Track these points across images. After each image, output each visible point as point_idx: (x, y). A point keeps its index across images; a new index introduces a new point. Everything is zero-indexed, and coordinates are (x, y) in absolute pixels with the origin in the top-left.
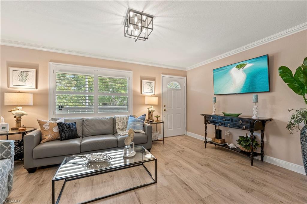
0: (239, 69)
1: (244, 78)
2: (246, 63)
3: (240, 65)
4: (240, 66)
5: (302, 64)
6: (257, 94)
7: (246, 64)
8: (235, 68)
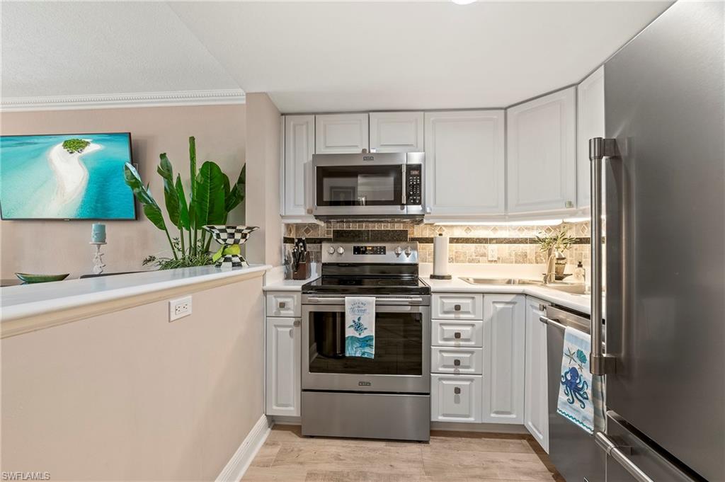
0: (71, 153)
1: (83, 179)
2: (87, 140)
3: (74, 141)
4: (74, 145)
5: (158, 167)
6: (103, 223)
7: (87, 143)
8: (59, 147)
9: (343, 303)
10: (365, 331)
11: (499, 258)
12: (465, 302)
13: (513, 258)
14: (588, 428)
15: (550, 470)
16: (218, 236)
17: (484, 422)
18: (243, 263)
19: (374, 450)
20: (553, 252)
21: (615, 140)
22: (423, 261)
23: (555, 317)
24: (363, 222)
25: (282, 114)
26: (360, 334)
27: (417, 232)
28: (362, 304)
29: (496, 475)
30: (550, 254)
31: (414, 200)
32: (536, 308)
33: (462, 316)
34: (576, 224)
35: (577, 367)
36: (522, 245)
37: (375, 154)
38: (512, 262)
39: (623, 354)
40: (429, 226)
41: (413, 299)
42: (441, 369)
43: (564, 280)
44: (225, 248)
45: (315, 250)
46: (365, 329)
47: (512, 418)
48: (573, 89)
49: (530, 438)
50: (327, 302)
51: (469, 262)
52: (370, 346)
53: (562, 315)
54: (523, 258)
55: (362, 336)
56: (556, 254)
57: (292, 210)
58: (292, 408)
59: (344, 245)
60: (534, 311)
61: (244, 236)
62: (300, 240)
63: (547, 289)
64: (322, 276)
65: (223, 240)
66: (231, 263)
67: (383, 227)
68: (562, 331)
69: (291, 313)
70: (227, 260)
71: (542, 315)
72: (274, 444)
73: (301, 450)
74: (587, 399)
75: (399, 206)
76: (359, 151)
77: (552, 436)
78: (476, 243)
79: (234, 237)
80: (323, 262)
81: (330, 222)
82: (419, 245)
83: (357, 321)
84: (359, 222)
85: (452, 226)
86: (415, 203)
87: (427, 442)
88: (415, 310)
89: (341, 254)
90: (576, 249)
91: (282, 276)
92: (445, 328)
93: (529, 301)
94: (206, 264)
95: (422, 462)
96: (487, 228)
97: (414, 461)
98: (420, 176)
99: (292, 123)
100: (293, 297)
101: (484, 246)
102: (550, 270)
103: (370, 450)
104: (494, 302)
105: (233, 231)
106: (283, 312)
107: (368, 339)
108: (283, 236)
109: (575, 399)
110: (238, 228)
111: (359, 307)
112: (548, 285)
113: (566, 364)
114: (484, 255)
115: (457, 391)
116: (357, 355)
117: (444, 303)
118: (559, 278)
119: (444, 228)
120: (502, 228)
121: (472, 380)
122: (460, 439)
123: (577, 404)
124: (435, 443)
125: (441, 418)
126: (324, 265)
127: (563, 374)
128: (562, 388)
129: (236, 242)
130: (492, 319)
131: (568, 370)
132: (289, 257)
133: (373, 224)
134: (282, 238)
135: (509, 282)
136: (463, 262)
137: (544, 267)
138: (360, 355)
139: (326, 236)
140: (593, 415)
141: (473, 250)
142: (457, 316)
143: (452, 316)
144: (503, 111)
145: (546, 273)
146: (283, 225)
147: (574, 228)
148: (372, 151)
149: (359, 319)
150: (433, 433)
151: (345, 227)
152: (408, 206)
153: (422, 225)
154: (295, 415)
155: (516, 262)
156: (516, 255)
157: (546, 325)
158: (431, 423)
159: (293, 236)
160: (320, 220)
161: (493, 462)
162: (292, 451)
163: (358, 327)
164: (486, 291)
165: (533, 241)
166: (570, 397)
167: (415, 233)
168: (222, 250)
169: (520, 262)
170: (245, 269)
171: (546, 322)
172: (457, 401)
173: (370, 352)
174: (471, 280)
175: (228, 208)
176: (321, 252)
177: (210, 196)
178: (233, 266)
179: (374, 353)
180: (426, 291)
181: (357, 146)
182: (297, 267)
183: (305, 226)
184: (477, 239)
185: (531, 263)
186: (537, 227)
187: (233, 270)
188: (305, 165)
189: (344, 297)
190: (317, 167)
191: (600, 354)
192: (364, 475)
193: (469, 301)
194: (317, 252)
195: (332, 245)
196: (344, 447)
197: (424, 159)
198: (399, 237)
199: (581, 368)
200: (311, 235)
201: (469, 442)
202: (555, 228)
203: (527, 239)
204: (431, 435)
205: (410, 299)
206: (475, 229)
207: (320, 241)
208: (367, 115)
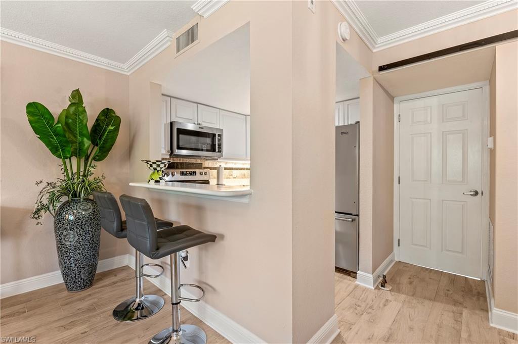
11: (237, 176)
22: (211, 179)
31: (219, 150)
36: (244, 171)
38: (241, 178)
51: (227, 179)
54: (244, 176)
78: (229, 170)
85: (221, 162)
96: (233, 163)
98: (221, 139)
101: (232, 172)
114: (232, 175)
119: (217, 163)
133: (186, 159)
165: (246, 169)
167: (206, 165)
181: (192, 119)
185: (246, 178)
188: (165, 124)
190: (177, 128)
198: (200, 166)
208: (196, 105)
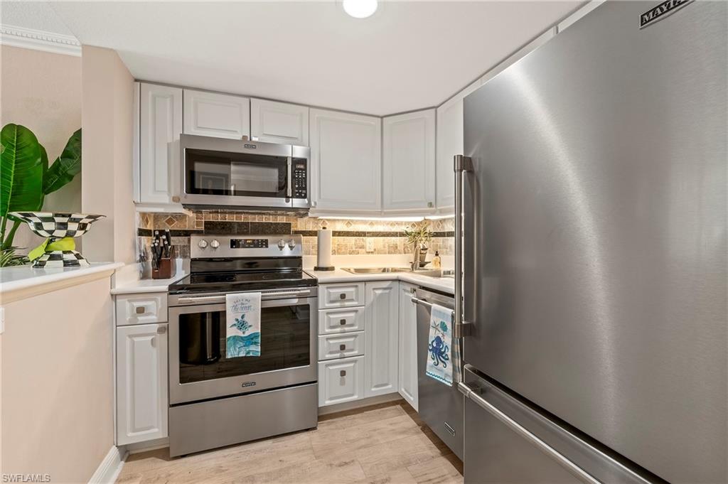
9: (223, 301)
10: (250, 329)
11: (375, 250)
12: (348, 291)
13: (387, 249)
14: (449, 382)
15: (419, 425)
16: (39, 226)
17: (366, 397)
18: (80, 261)
19: (261, 450)
20: (418, 244)
21: (470, 158)
22: (306, 254)
23: (423, 297)
24: (241, 213)
25: (136, 80)
26: (244, 333)
27: (300, 224)
28: (246, 300)
29: (378, 440)
30: (415, 246)
31: (300, 194)
32: (408, 291)
33: (347, 304)
34: (433, 221)
35: (440, 335)
36: (393, 238)
37: (257, 142)
38: (385, 253)
39: (475, 320)
40: (312, 220)
41: (302, 292)
42: (328, 356)
43: (425, 267)
44: (51, 241)
45: (182, 244)
46: (250, 326)
47: (390, 389)
48: (434, 110)
49: (403, 403)
50: (202, 302)
51: (350, 254)
52: (256, 343)
53: (428, 295)
54: (394, 250)
55: (246, 335)
56: (421, 245)
57: (149, 197)
58: (156, 430)
59: (219, 238)
60: (407, 294)
61: (83, 227)
62: (162, 232)
63: (415, 275)
64: (191, 273)
65: (47, 231)
66: (62, 261)
67: (264, 219)
68: (429, 308)
69: (154, 318)
70: (53, 258)
71: (413, 296)
72: (131, 478)
73: (170, 475)
74: (448, 359)
75: (284, 199)
76: (238, 137)
77: (422, 395)
78: (356, 236)
79: (66, 228)
80: (192, 257)
81: (201, 213)
82: (303, 238)
83: (240, 319)
84: (237, 213)
85: (334, 220)
86: (300, 197)
87: (314, 428)
88: (303, 302)
89: (215, 248)
90: (433, 241)
91: (137, 275)
92: (331, 316)
93: (403, 286)
94: (7, 265)
95: (312, 448)
96: (365, 222)
97: (303, 450)
98: (305, 169)
99: (150, 93)
100: (155, 300)
101: (363, 240)
102: (416, 260)
103: (255, 452)
104: (374, 289)
105: (65, 220)
106: (141, 318)
107: (253, 336)
108: (137, 227)
109: (439, 361)
110: (73, 216)
111: (242, 304)
112: (415, 271)
113: (433, 334)
114: (362, 247)
115: (343, 373)
116: (240, 355)
117: (330, 293)
118: (422, 265)
119: (327, 222)
120: (377, 223)
121: (355, 361)
122: (345, 418)
123: (441, 365)
124: (323, 427)
125: (328, 403)
126: (193, 260)
127: (430, 343)
128: (430, 354)
129: (70, 234)
130: (372, 304)
131: (434, 339)
132: (145, 253)
133: (253, 216)
134: (137, 230)
135: (384, 270)
136: (344, 253)
137: (411, 257)
138: (244, 355)
139: (196, 228)
140: (451, 371)
141: (353, 242)
142: (342, 304)
143: (338, 304)
144: (380, 119)
145: (413, 261)
146: (138, 213)
147: (432, 224)
148: (254, 139)
149: (243, 317)
150: (321, 418)
151: (219, 218)
152: (294, 199)
153: (306, 218)
154: (161, 437)
155: (389, 253)
156: (389, 246)
157: (415, 304)
158: (319, 409)
159: (150, 227)
160: (189, 209)
161: (375, 430)
162: (158, 479)
163: (242, 325)
164: (368, 279)
165: (402, 235)
166: (436, 360)
167: (299, 226)
168: (45, 244)
169: (392, 253)
170: (84, 269)
171: (417, 302)
172: (343, 383)
173: (256, 350)
174: (352, 270)
175: (47, 189)
176: (189, 246)
177: (15, 172)
178: (65, 265)
179: (259, 350)
180: (313, 283)
181: (236, 131)
182: (160, 264)
183: (167, 216)
184: (356, 232)
185: (400, 253)
186: (405, 222)
187: (64, 271)
188: (169, 145)
189: (225, 295)
190: (186, 149)
191: (461, 322)
192: (252, 478)
193: (353, 289)
194: (184, 246)
195: (204, 237)
196: (225, 457)
197: (309, 153)
198: (283, 230)
199: (443, 335)
200: (176, 226)
201: (354, 418)
202: (419, 223)
203: (397, 233)
204: (318, 421)
205: (298, 292)
206: (355, 223)
207: (187, 233)
208: (247, 100)
